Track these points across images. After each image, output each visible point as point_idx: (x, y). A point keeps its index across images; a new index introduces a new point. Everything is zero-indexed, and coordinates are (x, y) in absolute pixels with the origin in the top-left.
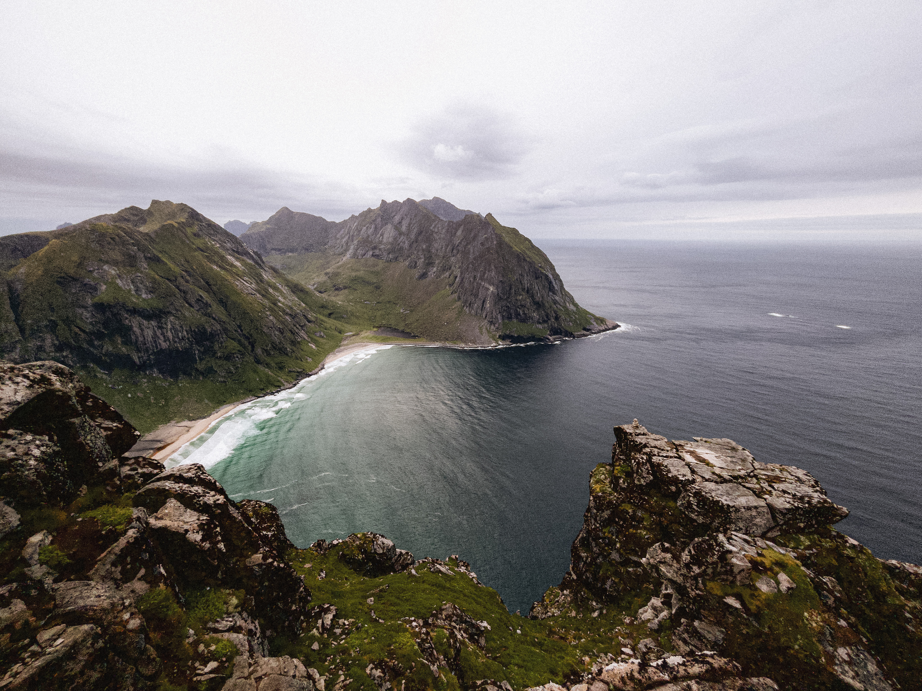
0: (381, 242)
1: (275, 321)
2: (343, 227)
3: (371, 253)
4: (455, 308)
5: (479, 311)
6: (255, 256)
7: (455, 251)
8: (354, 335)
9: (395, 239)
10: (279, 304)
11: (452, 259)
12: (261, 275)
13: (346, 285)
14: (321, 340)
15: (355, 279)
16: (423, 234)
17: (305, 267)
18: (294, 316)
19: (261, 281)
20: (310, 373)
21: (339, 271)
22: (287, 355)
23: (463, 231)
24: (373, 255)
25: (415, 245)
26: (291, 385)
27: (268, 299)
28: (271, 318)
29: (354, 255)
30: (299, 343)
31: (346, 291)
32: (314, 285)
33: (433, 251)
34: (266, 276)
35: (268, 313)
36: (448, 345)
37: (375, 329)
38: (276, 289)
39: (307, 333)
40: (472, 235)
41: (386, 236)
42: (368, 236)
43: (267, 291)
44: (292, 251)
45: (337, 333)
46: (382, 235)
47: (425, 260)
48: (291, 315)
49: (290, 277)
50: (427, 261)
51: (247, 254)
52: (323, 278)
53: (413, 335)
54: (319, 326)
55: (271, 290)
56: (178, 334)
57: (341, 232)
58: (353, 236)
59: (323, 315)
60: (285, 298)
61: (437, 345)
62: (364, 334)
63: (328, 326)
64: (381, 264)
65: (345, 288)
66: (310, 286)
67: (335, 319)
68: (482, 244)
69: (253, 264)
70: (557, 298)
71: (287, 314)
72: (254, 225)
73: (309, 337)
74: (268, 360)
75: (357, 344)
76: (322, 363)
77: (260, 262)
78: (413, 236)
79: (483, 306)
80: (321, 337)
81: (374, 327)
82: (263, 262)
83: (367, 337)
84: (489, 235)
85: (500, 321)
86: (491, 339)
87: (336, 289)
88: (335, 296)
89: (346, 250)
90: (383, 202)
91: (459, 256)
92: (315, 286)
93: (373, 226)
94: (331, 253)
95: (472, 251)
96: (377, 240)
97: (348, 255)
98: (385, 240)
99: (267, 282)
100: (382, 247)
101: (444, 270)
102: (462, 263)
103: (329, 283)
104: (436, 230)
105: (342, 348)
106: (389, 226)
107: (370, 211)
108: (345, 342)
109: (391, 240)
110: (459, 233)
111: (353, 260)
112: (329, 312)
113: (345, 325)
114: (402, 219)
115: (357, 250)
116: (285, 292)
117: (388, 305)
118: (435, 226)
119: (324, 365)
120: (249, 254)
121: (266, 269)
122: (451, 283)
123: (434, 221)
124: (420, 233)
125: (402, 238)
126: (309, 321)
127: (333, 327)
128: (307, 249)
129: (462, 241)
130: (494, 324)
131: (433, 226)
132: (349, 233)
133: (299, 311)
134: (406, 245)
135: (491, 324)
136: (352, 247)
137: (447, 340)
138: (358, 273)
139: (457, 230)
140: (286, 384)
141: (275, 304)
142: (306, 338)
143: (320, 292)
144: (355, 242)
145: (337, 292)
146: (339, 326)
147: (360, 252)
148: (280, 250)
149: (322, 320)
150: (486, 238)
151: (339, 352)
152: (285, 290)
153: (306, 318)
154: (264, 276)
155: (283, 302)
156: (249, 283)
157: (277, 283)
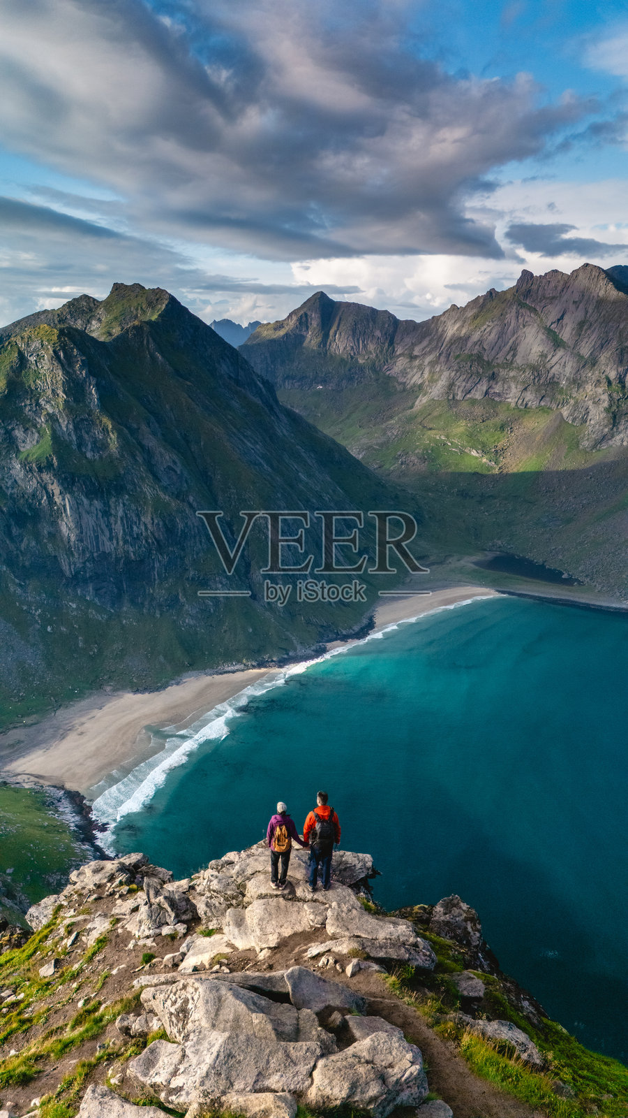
0: (508, 365)
2: (429, 332)
6: (264, 390)
9: (542, 357)
12: (272, 428)
19: (272, 439)
24: (489, 393)
25: (589, 371)
27: (281, 475)
29: (448, 393)
34: (280, 430)
38: (296, 456)
41: (522, 349)
42: (483, 350)
43: (280, 460)
44: (323, 381)
46: (514, 348)
51: (251, 384)
52: (380, 439)
55: (287, 458)
56: (132, 528)
57: (425, 343)
58: (449, 351)
60: (310, 476)
62: (454, 563)
64: (505, 413)
69: (260, 403)
76: (367, 614)
77: (272, 402)
78: (586, 350)
81: (478, 549)
82: (277, 402)
83: (463, 571)
89: (430, 383)
90: (526, 275)
97: (434, 392)
98: (519, 360)
99: (282, 441)
106: (532, 329)
107: (492, 294)
109: (533, 359)
114: (566, 311)
115: (454, 382)
116: (309, 462)
117: (511, 506)
119: (372, 619)
121: (281, 415)
125: (559, 355)
128: (351, 379)
134: (569, 372)
140: (298, 646)
147: (460, 386)
148: (301, 379)
152: (310, 458)
154: (278, 430)
155: (307, 483)
156: (253, 441)
157: (298, 444)
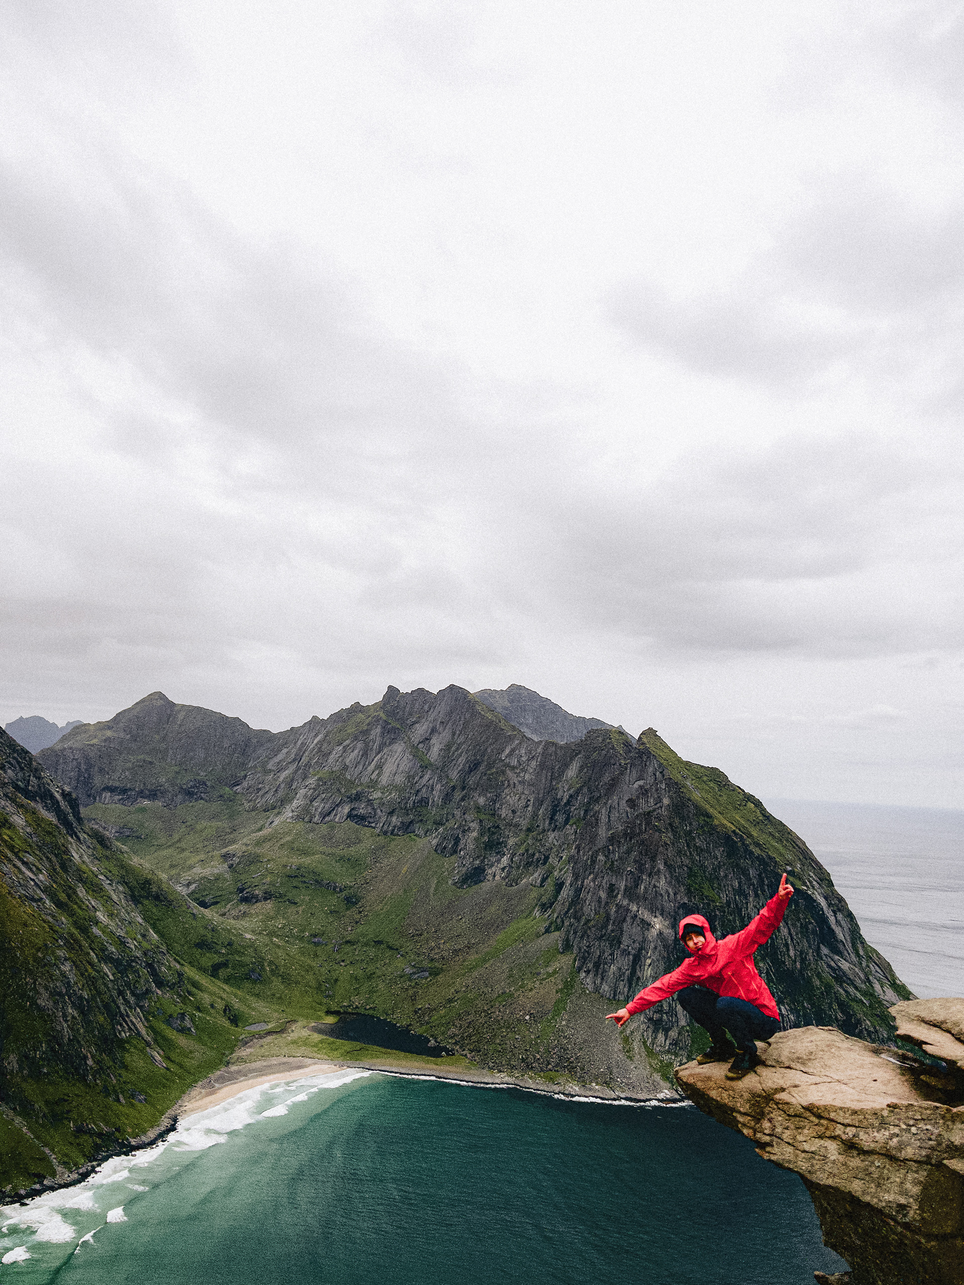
0: (373, 784)
1: (72, 978)
2: (285, 745)
3: (346, 810)
4: (555, 972)
5: (623, 987)
6: (63, 804)
7: (560, 818)
8: (269, 1033)
9: (409, 777)
10: (96, 930)
11: (552, 836)
12: (67, 852)
13: (272, 889)
14: (182, 1041)
15: (295, 876)
16: (482, 768)
17: (176, 837)
18: (123, 966)
19: (64, 867)
20: (133, 1142)
21: (258, 850)
22: (83, 1079)
23: (581, 768)
24: (350, 816)
25: (458, 795)
26: (75, 1176)
27: (72, 914)
28: (66, 967)
29: (304, 815)
30: (121, 1043)
31: (269, 905)
32: (188, 885)
33: (504, 813)
34: (79, 854)
35: (60, 953)
36: (533, 1084)
37: (331, 1020)
38: (96, 889)
39: (147, 1013)
40: (606, 778)
41: (388, 769)
42: (346, 768)
43: (71, 893)
44: (153, 795)
45: (227, 1024)
46: (380, 767)
47: (482, 834)
48: (116, 963)
49: (135, 861)
50: (486, 839)
51: (45, 796)
52: (217, 868)
53: (432, 1043)
54: (184, 1000)
55: (81, 892)
57: (280, 756)
58: (308, 765)
59: (202, 969)
60: (111, 915)
61: (501, 1080)
62: (300, 1031)
63: (206, 999)
64: (368, 839)
65: (268, 896)
66: (179, 888)
67: (227, 981)
68: (632, 803)
69: (54, 820)
70: (845, 965)
71: (107, 958)
72: (79, 729)
73: (151, 1028)
74: (30, 1089)
75: (274, 1060)
76: (170, 1112)
77: (71, 817)
78: (454, 775)
79: (633, 972)
80: (183, 1030)
81: (329, 1012)
82: (79, 820)
83: (305, 1042)
84: (650, 780)
85: (683, 1022)
86: (657, 1077)
87: (245, 900)
88: (236, 918)
89: (284, 802)
90: (392, 691)
91: (570, 829)
92: (193, 887)
93: (360, 745)
94: (247, 805)
95: (604, 818)
96: (365, 780)
97: (288, 813)
98: (384, 780)
99: (79, 870)
100: (377, 795)
101: (529, 864)
102: (578, 848)
103: (229, 883)
104: (514, 762)
105: (233, 1068)
106: (399, 747)
107: (357, 708)
108: (244, 1052)
109: (400, 779)
110: (572, 772)
111: (300, 826)
112: (217, 959)
113: (252, 1000)
114: (433, 731)
115: (311, 801)
116: (115, 897)
117: (372, 953)
118: (513, 750)
119: (175, 1120)
120: (52, 797)
121: (82, 836)
122: (544, 899)
123: (511, 738)
124: (474, 766)
125: (427, 777)
126: (160, 984)
127: (220, 1005)
128: (189, 794)
129: (578, 792)
130: (666, 1031)
131: (507, 751)
132: (298, 759)
133: (139, 954)
134: (437, 796)
135: (655, 1031)
136: (302, 792)
137: (529, 1067)
138: (306, 861)
139: (566, 766)
140: (59, 1169)
141: (84, 930)
142: (143, 1032)
143: (204, 905)
144: (312, 781)
145: (243, 907)
146: (236, 1004)
147: (319, 806)
148: (124, 791)
149: (195, 985)
150: (641, 787)
151: (223, 1080)
152: (116, 893)
153: (154, 973)
154: (74, 854)
155: (106, 927)
156: (34, 869)
157: (102, 874)
